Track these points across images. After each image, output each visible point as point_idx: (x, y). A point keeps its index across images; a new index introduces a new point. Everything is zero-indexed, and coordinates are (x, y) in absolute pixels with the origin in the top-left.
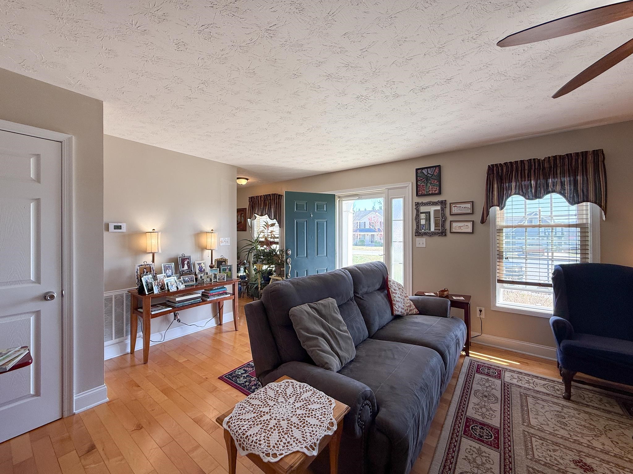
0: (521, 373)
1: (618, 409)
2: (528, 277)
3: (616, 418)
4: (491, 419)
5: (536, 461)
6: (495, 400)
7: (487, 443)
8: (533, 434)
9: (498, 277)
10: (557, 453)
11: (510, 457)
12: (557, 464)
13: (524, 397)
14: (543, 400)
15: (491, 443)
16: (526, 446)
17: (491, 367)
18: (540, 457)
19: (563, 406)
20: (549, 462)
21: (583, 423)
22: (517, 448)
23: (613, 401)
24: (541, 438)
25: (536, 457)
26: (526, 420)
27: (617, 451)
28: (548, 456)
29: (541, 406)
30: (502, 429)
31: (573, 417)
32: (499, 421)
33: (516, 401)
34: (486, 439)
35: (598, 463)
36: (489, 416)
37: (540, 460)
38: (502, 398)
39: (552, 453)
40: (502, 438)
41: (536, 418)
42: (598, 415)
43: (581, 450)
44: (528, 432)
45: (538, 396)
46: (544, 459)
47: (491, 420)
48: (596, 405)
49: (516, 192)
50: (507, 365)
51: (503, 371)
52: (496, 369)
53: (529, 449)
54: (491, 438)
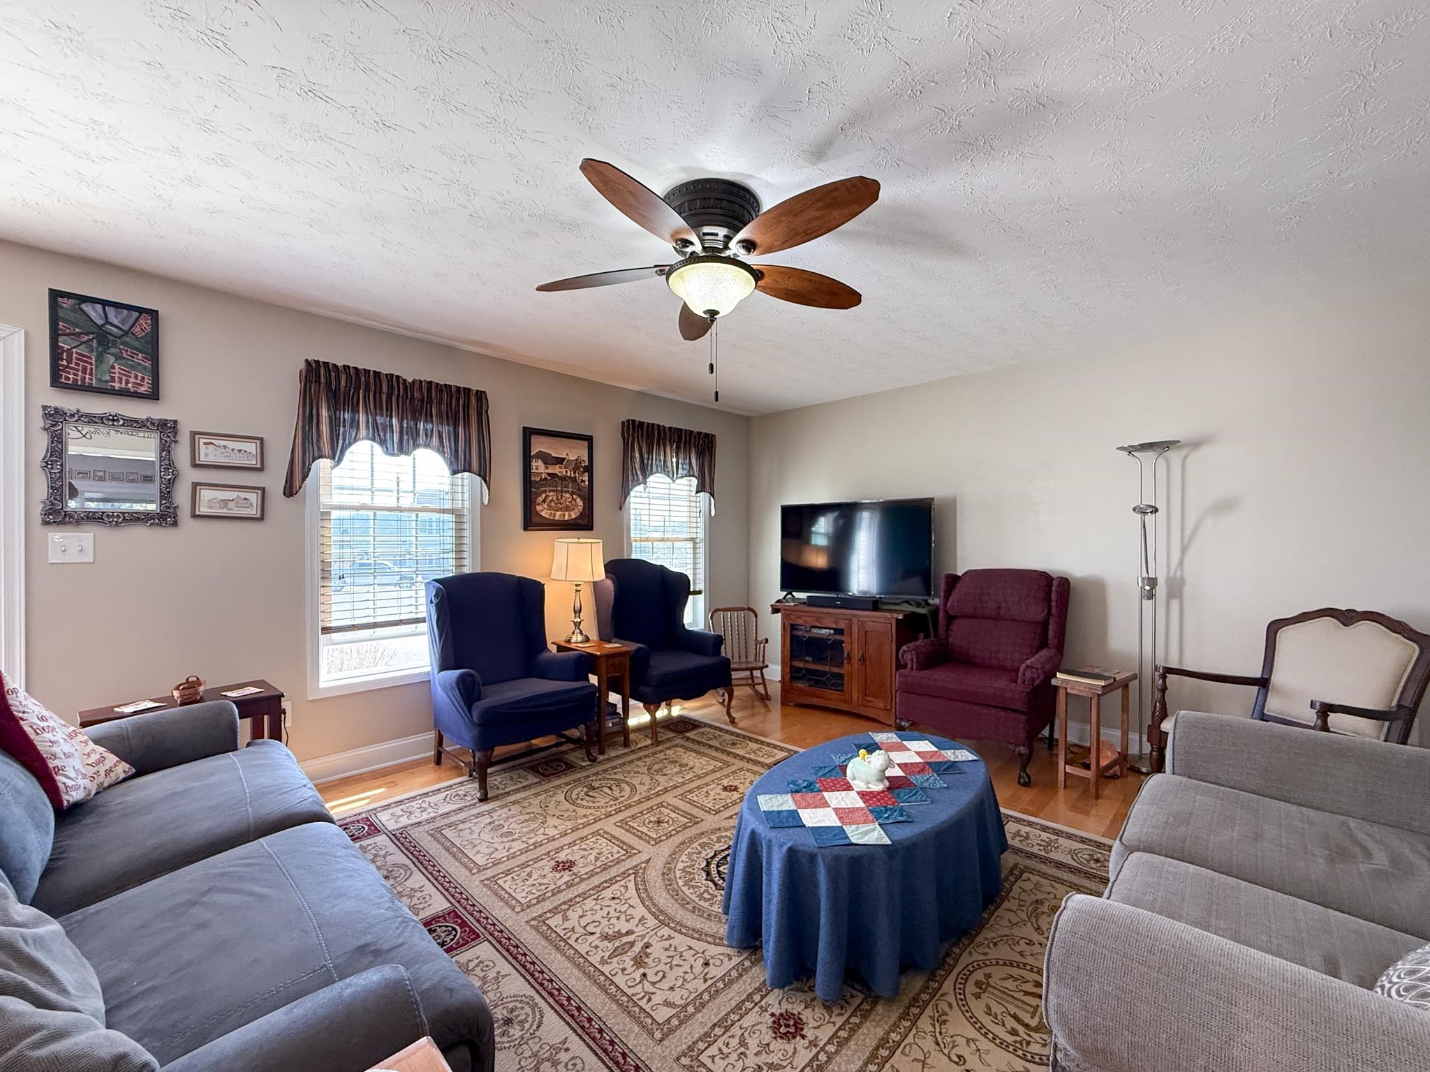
0: (400, 802)
1: (532, 779)
2: (379, 612)
3: (539, 789)
4: (429, 905)
5: (528, 907)
6: (405, 871)
7: (459, 945)
8: (494, 877)
9: (322, 621)
10: (535, 876)
11: (501, 931)
12: (546, 888)
13: (437, 834)
14: (463, 822)
15: (463, 939)
16: (501, 899)
17: (345, 822)
18: (526, 898)
19: (489, 812)
20: (538, 894)
21: (522, 818)
22: (497, 912)
23: (521, 772)
24: (507, 873)
25: (523, 901)
26: (471, 867)
27: (569, 824)
28: (530, 888)
29: (468, 831)
30: (457, 905)
31: (508, 818)
32: (441, 896)
33: (433, 849)
34: (452, 940)
35: (569, 851)
36: (421, 903)
37: (530, 900)
38: (411, 860)
39: (531, 881)
40: (469, 917)
41: (477, 853)
42: (525, 798)
43: (547, 850)
44: (487, 879)
45: (453, 819)
46: (531, 897)
47: (431, 907)
48: (513, 788)
49: (368, 434)
50: (368, 804)
51: (373, 817)
52: (358, 821)
53: (507, 900)
54: (457, 932)
